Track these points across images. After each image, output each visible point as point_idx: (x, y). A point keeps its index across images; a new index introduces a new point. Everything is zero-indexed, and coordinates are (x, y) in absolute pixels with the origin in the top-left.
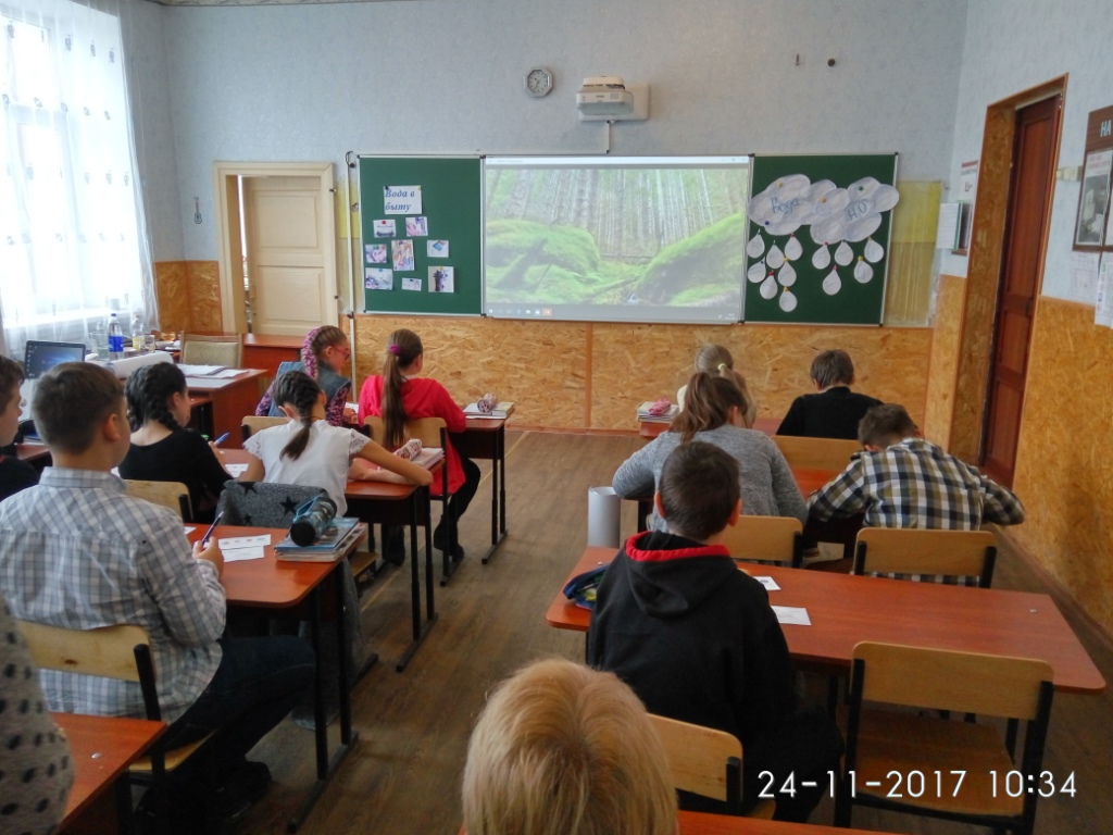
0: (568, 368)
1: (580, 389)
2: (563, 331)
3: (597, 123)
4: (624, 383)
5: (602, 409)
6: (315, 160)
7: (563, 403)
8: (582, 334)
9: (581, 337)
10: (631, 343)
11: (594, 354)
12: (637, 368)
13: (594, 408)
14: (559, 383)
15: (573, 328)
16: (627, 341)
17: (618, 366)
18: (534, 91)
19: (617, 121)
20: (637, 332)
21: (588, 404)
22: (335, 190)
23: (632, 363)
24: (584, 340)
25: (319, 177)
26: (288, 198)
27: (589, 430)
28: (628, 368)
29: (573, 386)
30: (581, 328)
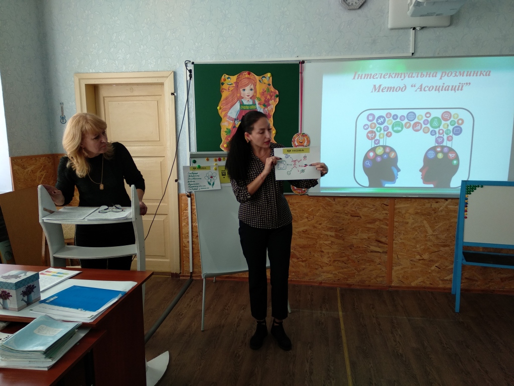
0: (372, 235)
1: (383, 252)
2: (369, 206)
3: (403, 30)
4: (422, 247)
5: (402, 269)
6: (159, 70)
7: (367, 264)
8: (386, 207)
9: (385, 210)
10: (429, 214)
11: (396, 224)
12: (434, 235)
13: (395, 268)
14: (365, 248)
15: (378, 203)
16: (425, 212)
17: (417, 233)
18: (348, 5)
19: (422, 28)
20: (435, 205)
21: (390, 265)
22: (175, 94)
23: (430, 231)
24: (387, 212)
25: (162, 84)
26: (135, 102)
27: (390, 287)
28: (426, 236)
29: (378, 250)
30: (385, 203)
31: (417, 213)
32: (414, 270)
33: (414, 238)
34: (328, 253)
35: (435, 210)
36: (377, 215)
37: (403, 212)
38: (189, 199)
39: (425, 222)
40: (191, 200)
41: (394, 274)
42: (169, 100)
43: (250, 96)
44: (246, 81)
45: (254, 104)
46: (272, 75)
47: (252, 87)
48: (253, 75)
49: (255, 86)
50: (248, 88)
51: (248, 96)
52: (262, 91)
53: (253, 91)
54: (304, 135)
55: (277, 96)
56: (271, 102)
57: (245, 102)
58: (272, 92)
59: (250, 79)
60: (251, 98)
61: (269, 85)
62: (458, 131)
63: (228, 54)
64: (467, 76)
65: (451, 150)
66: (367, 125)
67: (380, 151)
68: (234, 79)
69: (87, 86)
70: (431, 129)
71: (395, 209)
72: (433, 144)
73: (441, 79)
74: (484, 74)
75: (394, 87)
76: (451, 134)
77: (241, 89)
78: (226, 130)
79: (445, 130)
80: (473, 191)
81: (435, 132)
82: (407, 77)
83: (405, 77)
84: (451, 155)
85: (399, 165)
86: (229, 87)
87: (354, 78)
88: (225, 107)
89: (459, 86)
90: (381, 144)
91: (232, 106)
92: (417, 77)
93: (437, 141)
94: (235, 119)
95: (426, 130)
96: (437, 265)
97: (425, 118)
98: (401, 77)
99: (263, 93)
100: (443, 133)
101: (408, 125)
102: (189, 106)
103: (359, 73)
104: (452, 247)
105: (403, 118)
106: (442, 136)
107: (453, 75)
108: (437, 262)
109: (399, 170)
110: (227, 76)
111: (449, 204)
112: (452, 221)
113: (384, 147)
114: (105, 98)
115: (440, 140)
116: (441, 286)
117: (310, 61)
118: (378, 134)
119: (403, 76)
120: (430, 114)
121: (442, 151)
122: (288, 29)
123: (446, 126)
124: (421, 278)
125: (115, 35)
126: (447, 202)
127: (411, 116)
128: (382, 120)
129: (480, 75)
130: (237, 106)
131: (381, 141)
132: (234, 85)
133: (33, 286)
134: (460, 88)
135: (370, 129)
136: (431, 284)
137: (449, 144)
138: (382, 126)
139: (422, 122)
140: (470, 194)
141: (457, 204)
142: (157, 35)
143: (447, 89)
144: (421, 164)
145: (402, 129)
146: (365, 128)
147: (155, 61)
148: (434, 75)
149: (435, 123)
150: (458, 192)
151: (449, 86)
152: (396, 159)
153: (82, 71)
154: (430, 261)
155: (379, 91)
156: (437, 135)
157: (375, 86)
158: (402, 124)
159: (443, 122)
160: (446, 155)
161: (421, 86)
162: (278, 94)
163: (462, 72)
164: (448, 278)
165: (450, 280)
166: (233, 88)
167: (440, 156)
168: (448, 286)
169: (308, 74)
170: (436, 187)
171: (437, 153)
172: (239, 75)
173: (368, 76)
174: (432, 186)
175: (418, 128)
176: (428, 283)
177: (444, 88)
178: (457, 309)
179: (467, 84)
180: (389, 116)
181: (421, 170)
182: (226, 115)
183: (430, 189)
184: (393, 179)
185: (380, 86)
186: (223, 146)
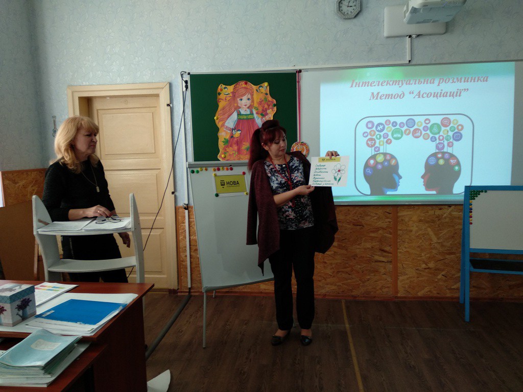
0: (376, 244)
1: (388, 262)
2: (372, 214)
3: (399, 38)
4: (427, 256)
5: (408, 279)
6: (154, 81)
7: (372, 274)
8: (389, 215)
9: (388, 218)
10: (433, 221)
11: (399, 232)
12: (439, 243)
13: (400, 278)
14: (369, 257)
15: (380, 211)
16: (428, 220)
17: (421, 241)
18: (344, 14)
19: (418, 36)
20: (438, 212)
21: (395, 274)
22: (171, 105)
23: (435, 239)
24: (390, 220)
25: (157, 96)
26: (129, 114)
27: (397, 297)
28: (431, 243)
29: (381, 260)
30: (388, 211)
31: (420, 221)
32: (420, 279)
33: (419, 247)
34: (331, 264)
35: (439, 217)
36: (380, 224)
37: (407, 219)
38: (187, 211)
39: (429, 229)
40: (189, 212)
41: (399, 284)
42: (164, 112)
43: (248, 106)
44: (243, 91)
45: (252, 113)
46: (269, 85)
47: (249, 96)
48: (250, 85)
49: (252, 95)
50: (245, 98)
51: (246, 105)
52: (259, 100)
53: (250, 101)
54: (303, 144)
55: (275, 105)
56: (268, 111)
57: (243, 112)
58: (269, 101)
59: (247, 88)
60: (248, 108)
61: (266, 94)
62: (458, 137)
63: (224, 64)
64: (464, 82)
65: (452, 156)
66: (366, 132)
67: (380, 159)
68: (231, 88)
69: (80, 98)
70: (431, 135)
71: (398, 217)
72: (434, 150)
73: (439, 85)
74: (482, 79)
75: (392, 95)
76: (451, 140)
77: (238, 99)
78: (223, 140)
79: (445, 136)
80: (477, 196)
81: (435, 138)
82: (405, 84)
83: (402, 84)
84: (452, 161)
85: (401, 171)
86: (226, 97)
87: (352, 86)
88: (221, 117)
89: (457, 92)
90: (381, 151)
91: (229, 116)
92: (415, 84)
93: (437, 147)
94: (233, 129)
95: (426, 137)
96: (443, 273)
97: (424, 125)
98: (398, 84)
99: (261, 102)
100: (443, 139)
101: (408, 132)
102: (186, 117)
103: (356, 81)
104: (458, 255)
105: (402, 125)
106: (442, 142)
107: (451, 81)
108: (443, 270)
109: (400, 177)
110: (224, 86)
111: (452, 211)
112: (456, 227)
113: (385, 154)
114: (99, 111)
115: (440, 146)
116: (449, 295)
117: (307, 70)
118: (377, 141)
119: (400, 83)
120: (429, 120)
121: (443, 158)
122: (284, 39)
123: (446, 132)
124: (428, 288)
125: (109, 47)
126: (450, 209)
127: (411, 122)
128: (381, 127)
129: (478, 81)
130: (235, 116)
131: (381, 148)
132: (231, 95)
133: (29, 299)
134: (458, 94)
135: (369, 137)
136: (438, 294)
137: (450, 150)
138: (382, 134)
139: (421, 128)
140: (474, 199)
141: (461, 210)
142: (152, 47)
143: (445, 95)
144: (423, 171)
145: (402, 135)
146: (365, 135)
147: (150, 72)
148: (432, 82)
149: (435, 130)
150: (462, 198)
151: (447, 93)
152: (396, 166)
153: (75, 84)
154: (436, 270)
155: (377, 99)
156: (438, 141)
157: (373, 93)
158: (402, 131)
159: (443, 128)
160: (447, 161)
161: (419, 92)
162: (275, 103)
163: (459, 78)
164: (455, 287)
165: (458, 289)
166: (229, 98)
167: (441, 162)
168: (456, 295)
169: (305, 83)
170: (438, 193)
171: (438, 159)
172: (236, 85)
173: (365, 84)
174: (434, 192)
175: (418, 134)
176: (435, 292)
177: (442, 95)
178: (467, 318)
179: (465, 90)
180: (388, 123)
181: (423, 177)
182: (223, 125)
183: (432, 195)
184: (394, 186)
185: (378, 93)
186: (221, 157)
